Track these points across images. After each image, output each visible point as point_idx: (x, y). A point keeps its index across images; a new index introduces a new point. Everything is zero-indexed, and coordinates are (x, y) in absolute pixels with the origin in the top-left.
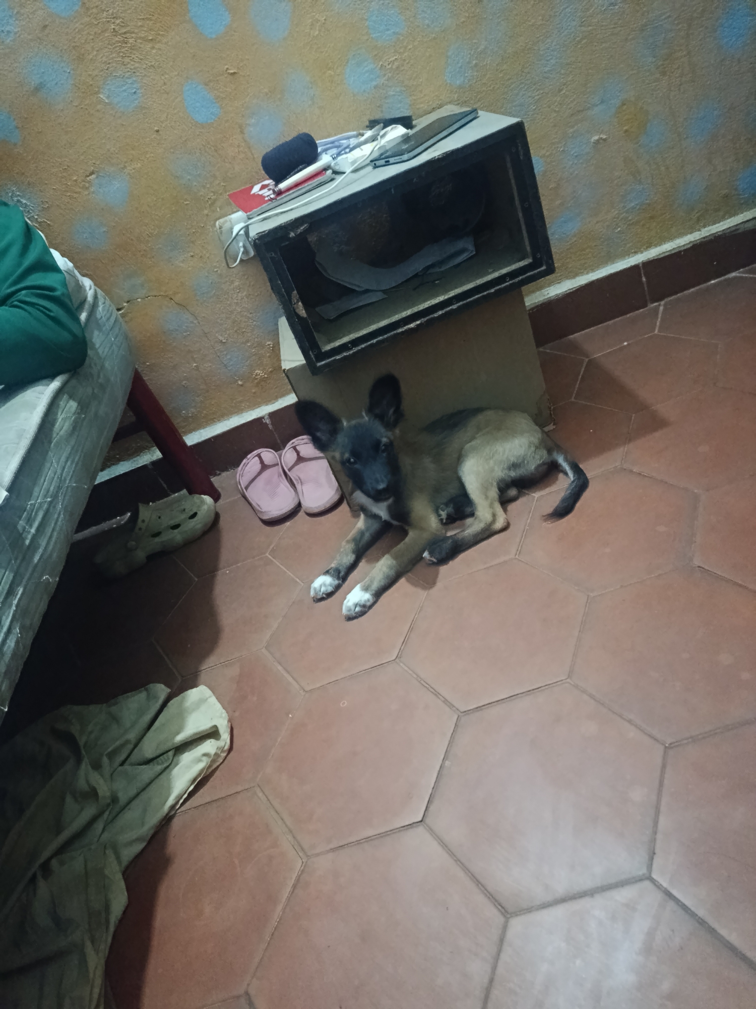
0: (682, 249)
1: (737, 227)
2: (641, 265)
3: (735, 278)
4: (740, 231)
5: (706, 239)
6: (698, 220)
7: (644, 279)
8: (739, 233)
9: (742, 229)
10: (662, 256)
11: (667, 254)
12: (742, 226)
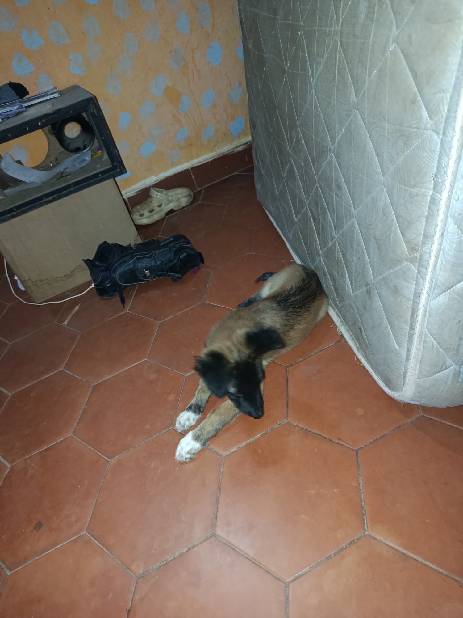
0: (209, 160)
1: (233, 150)
2: (190, 169)
3: (236, 175)
4: (235, 152)
5: (219, 156)
6: (214, 146)
7: (193, 176)
8: (234, 153)
9: (236, 150)
10: (199, 164)
11: (202, 163)
12: (236, 149)
